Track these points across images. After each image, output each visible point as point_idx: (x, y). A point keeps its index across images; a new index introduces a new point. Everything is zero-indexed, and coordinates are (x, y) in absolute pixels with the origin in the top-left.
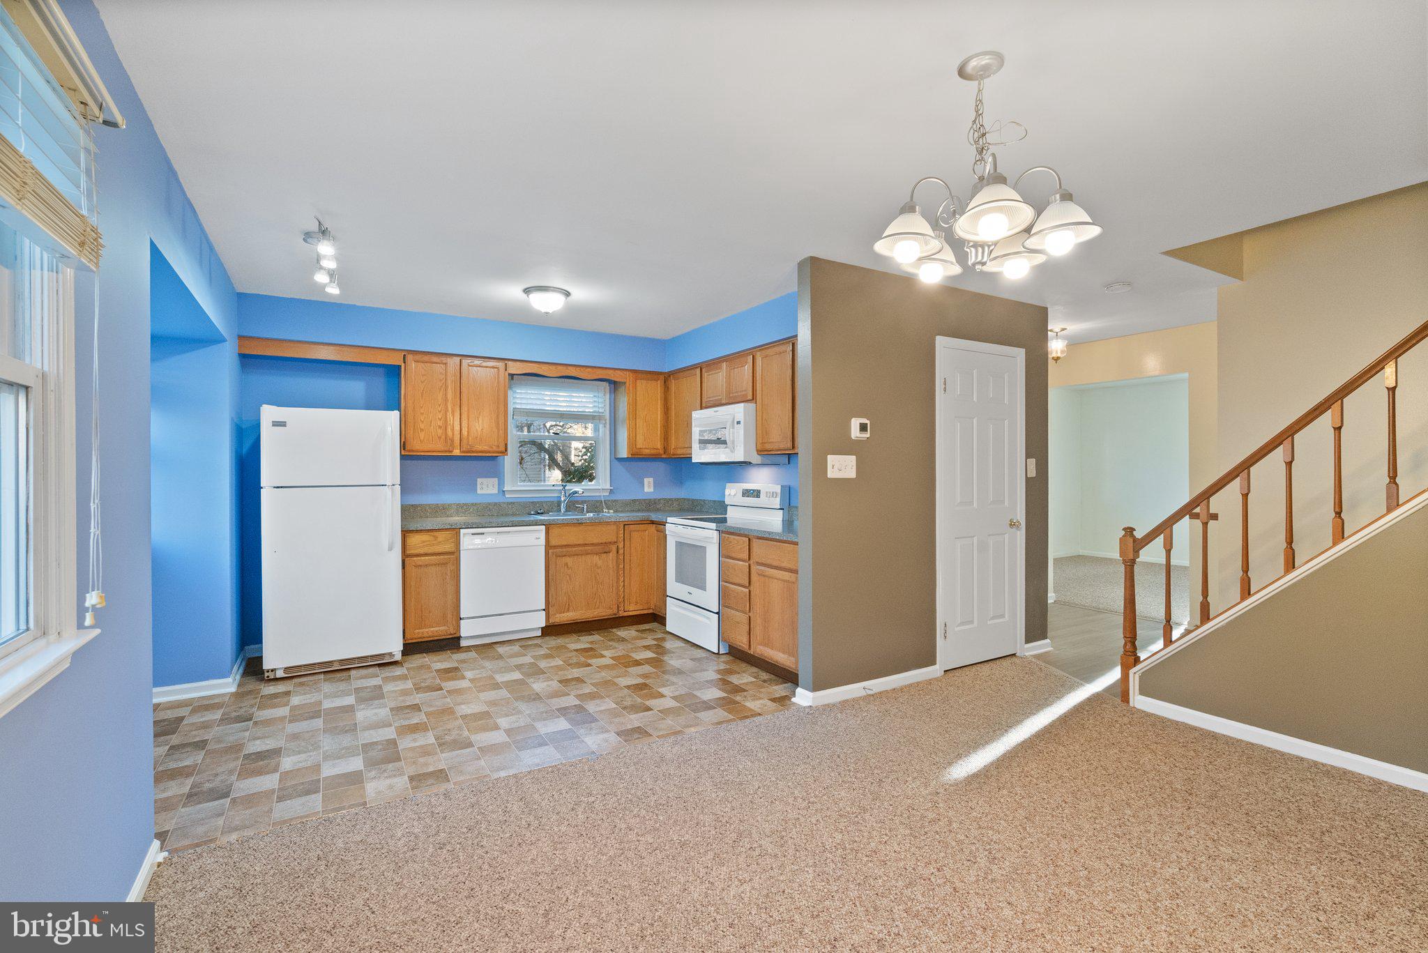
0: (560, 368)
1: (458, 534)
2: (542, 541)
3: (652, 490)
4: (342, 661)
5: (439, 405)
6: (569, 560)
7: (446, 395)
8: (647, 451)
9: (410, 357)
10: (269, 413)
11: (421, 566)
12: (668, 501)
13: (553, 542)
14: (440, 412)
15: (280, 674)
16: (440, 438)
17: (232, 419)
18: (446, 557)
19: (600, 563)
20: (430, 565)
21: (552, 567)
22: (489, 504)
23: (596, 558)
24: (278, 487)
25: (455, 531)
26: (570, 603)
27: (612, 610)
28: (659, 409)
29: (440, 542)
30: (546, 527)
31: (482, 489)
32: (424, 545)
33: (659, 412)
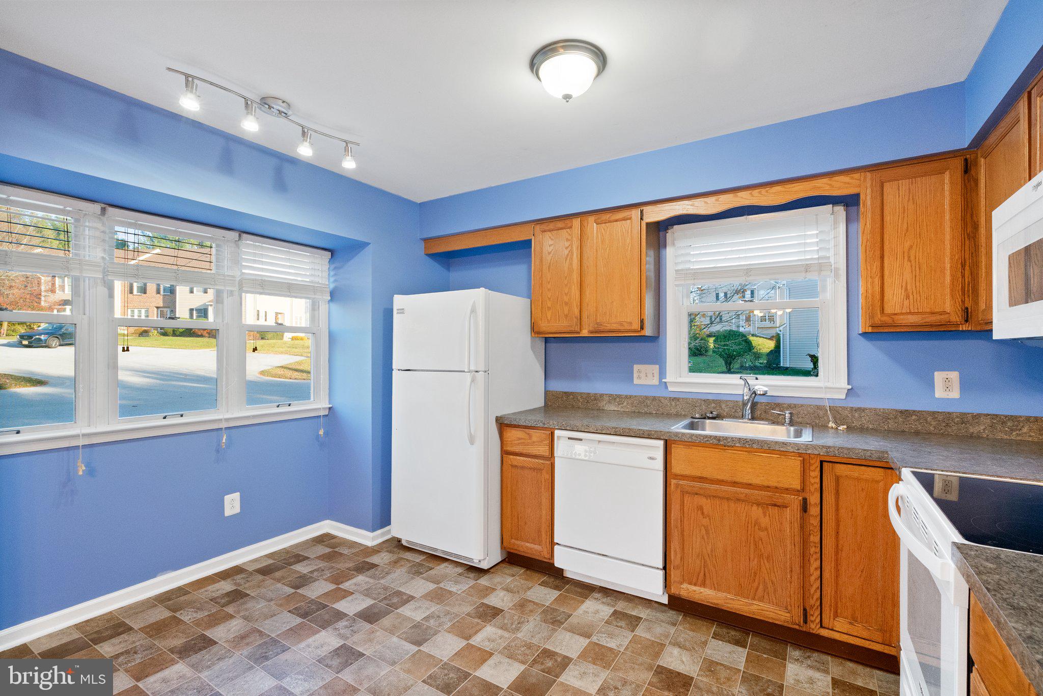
1: (553, 434)
2: (659, 465)
3: (955, 394)
8: (912, 319)
9: (539, 229)
11: (516, 466)
18: (541, 461)
20: (525, 467)
22: (647, 398)
23: (755, 511)
25: (549, 431)
26: (707, 574)
27: (788, 615)
28: (948, 229)
29: (534, 442)
30: (661, 443)
31: (639, 377)
32: (520, 443)
33: (948, 237)
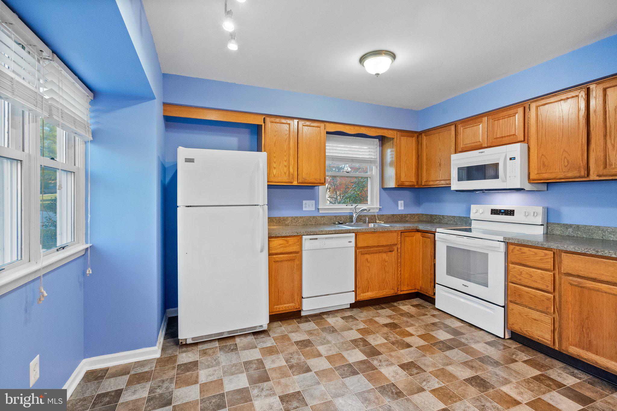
0: (356, 128)
1: (301, 238)
2: (353, 244)
3: (403, 208)
4: (229, 332)
5: (285, 151)
6: (368, 256)
7: (289, 144)
8: (407, 184)
9: (268, 120)
10: (183, 152)
11: (278, 261)
12: (413, 216)
13: (359, 245)
14: (285, 156)
15: (189, 341)
16: (285, 173)
17: (159, 158)
18: (294, 255)
19: (387, 258)
20: (284, 261)
21: (358, 261)
22: (310, 217)
23: (384, 255)
24: (188, 206)
25: (299, 237)
26: (369, 286)
27: (394, 291)
28: (414, 156)
29: (290, 245)
30: (354, 234)
31: (306, 207)
32: (281, 247)
33: (414, 158)
